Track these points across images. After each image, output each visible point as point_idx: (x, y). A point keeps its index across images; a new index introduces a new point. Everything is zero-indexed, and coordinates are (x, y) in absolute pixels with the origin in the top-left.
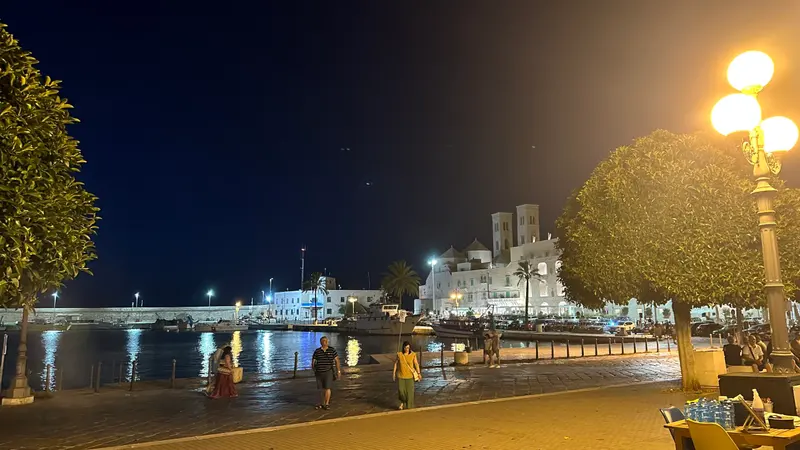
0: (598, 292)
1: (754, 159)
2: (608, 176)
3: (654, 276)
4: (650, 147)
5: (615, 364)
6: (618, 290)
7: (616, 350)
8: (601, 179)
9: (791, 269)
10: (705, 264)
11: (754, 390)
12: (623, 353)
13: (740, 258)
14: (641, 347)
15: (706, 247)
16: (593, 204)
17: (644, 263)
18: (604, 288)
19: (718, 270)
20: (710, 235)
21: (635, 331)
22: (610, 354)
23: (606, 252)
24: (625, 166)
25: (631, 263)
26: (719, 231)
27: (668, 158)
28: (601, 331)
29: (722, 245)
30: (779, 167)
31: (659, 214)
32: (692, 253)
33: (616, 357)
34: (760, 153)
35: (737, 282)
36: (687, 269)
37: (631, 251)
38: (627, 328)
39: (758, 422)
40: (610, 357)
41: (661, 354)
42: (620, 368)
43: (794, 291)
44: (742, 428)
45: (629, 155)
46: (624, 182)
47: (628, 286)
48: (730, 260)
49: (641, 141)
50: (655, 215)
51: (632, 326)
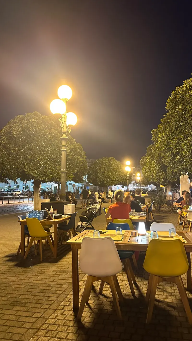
0: (4, 175)
1: (63, 125)
2: (13, 126)
3: (27, 169)
4: (31, 118)
5: (10, 207)
6: (12, 175)
7: (11, 202)
8: (10, 127)
9: (73, 170)
10: (46, 166)
11: (51, 206)
12: (14, 203)
13: (58, 165)
14: (22, 201)
15: (47, 159)
16: (6, 137)
17: (24, 164)
18: (7, 173)
19: (50, 168)
20: (49, 155)
21: (21, 194)
22: (9, 203)
23: (9, 158)
24: (21, 123)
25: (19, 163)
26: (53, 154)
27: (38, 123)
28: (7, 195)
29: (53, 159)
30: (70, 130)
31: (32, 145)
32: (42, 161)
33: (11, 204)
34: (65, 124)
35: (56, 173)
36: (39, 167)
37: (19, 159)
38: (18, 193)
39: (51, 217)
40: (8, 205)
41: (29, 202)
42: (12, 208)
43: (73, 177)
44: (45, 220)
45: (23, 119)
46: (19, 130)
47: (17, 173)
48: (54, 165)
49: (28, 114)
50: (30, 145)
51: (20, 193)
